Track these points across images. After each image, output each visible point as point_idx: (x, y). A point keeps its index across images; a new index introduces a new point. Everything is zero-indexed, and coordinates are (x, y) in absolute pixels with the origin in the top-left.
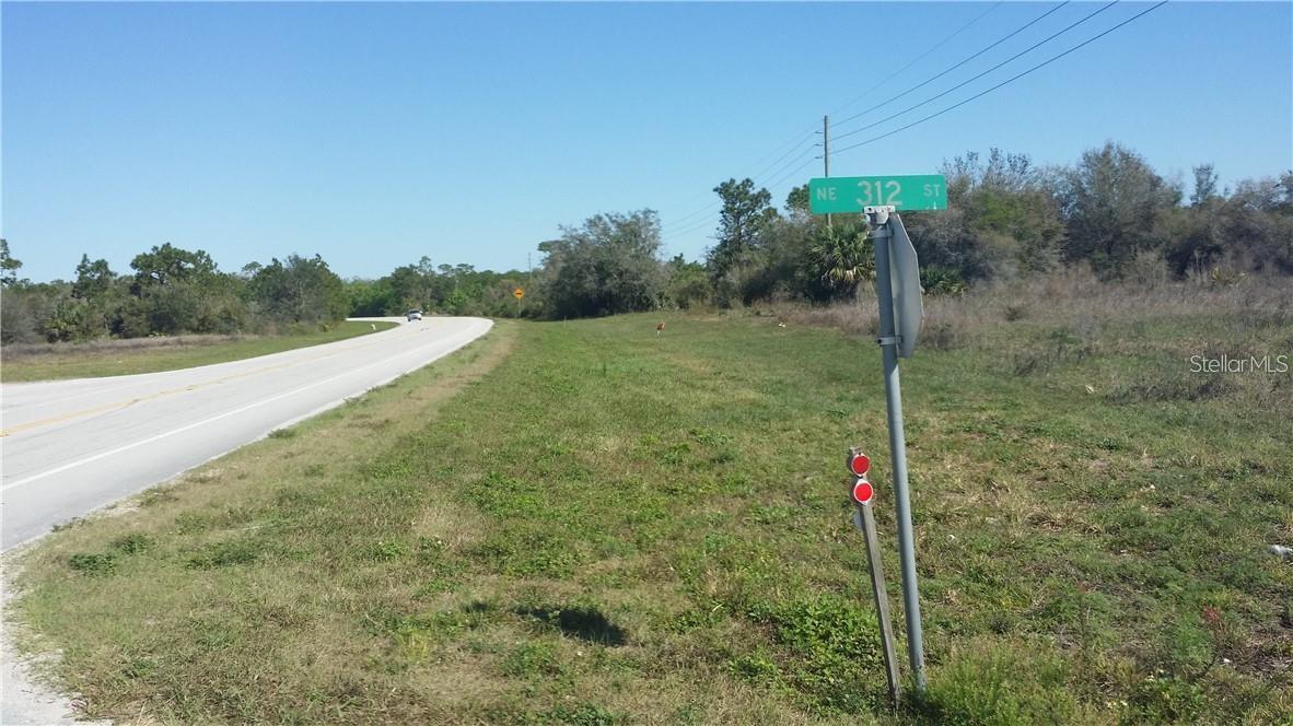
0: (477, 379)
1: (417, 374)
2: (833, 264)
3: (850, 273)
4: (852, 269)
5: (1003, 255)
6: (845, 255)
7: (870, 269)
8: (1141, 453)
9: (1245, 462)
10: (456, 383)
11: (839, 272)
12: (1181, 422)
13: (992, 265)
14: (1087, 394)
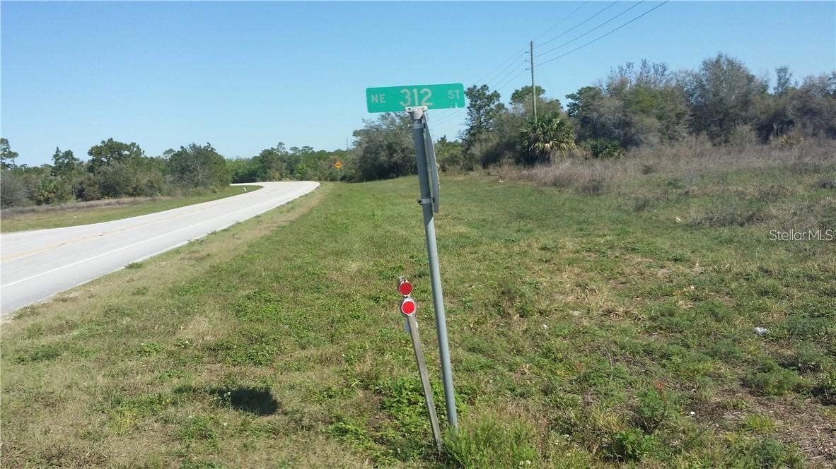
0: (283, 224)
1: (247, 222)
2: (537, 140)
3: (548, 145)
4: (549, 142)
5: (649, 130)
6: (544, 133)
7: (561, 142)
8: (694, 264)
9: (761, 268)
10: (269, 227)
11: (541, 145)
12: (730, 241)
13: (642, 137)
14: (675, 223)
